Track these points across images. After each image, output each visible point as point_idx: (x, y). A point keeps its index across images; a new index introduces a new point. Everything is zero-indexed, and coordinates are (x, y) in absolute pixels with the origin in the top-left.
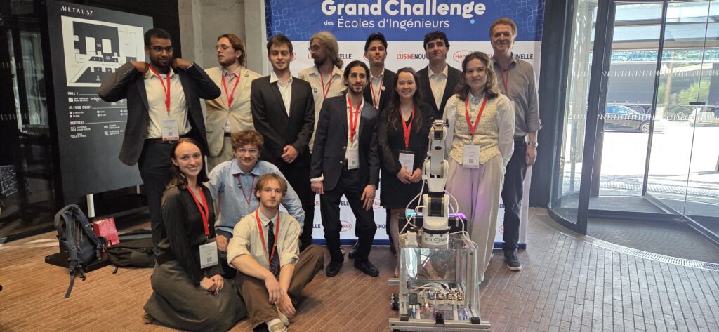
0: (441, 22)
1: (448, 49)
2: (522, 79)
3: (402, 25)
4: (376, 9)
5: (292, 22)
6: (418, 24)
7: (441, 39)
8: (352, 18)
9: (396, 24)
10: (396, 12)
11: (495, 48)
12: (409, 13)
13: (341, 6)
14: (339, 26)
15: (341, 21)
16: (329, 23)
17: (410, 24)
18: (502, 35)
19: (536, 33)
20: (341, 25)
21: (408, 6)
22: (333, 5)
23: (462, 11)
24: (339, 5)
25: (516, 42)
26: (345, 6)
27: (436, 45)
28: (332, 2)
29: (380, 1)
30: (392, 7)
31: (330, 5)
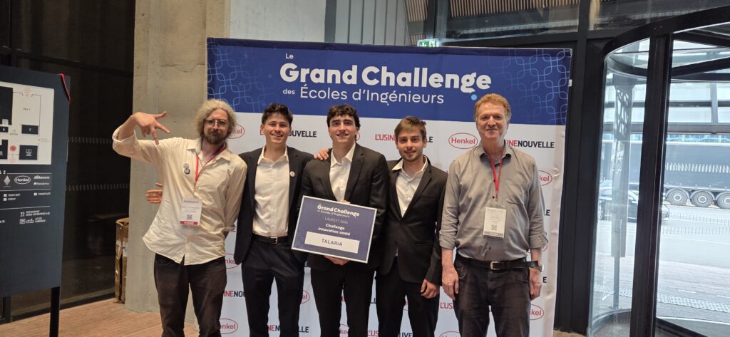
0: (433, 97)
3: (383, 99)
4: (350, 77)
6: (403, 97)
7: (350, 115)
8: (318, 86)
10: (375, 82)
13: (305, 72)
14: (302, 96)
15: (304, 90)
16: (289, 92)
17: (393, 97)
18: (491, 118)
19: (558, 116)
21: (392, 75)
22: (295, 70)
23: (460, 84)
24: (303, 70)
26: (310, 71)
27: (342, 124)
28: (294, 66)
29: (355, 67)
30: (371, 76)
31: (292, 70)
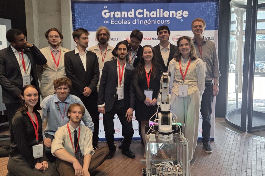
0: (165, 21)
1: (170, 35)
2: (209, 50)
3: (145, 23)
4: (131, 14)
5: (86, 22)
6: (153, 22)
7: (166, 29)
8: (118, 19)
9: (142, 22)
10: (141, 16)
11: (194, 34)
12: (148, 16)
13: (112, 13)
14: (112, 24)
15: (112, 21)
16: (106, 22)
17: (149, 22)
18: (198, 27)
19: (215, 26)
20: (112, 23)
21: (148, 13)
22: (108, 12)
23: (176, 15)
24: (111, 12)
25: (205, 31)
26: (115, 13)
27: (163, 33)
28: (107, 11)
29: (133, 10)
30: (140, 13)
31: (107, 12)
